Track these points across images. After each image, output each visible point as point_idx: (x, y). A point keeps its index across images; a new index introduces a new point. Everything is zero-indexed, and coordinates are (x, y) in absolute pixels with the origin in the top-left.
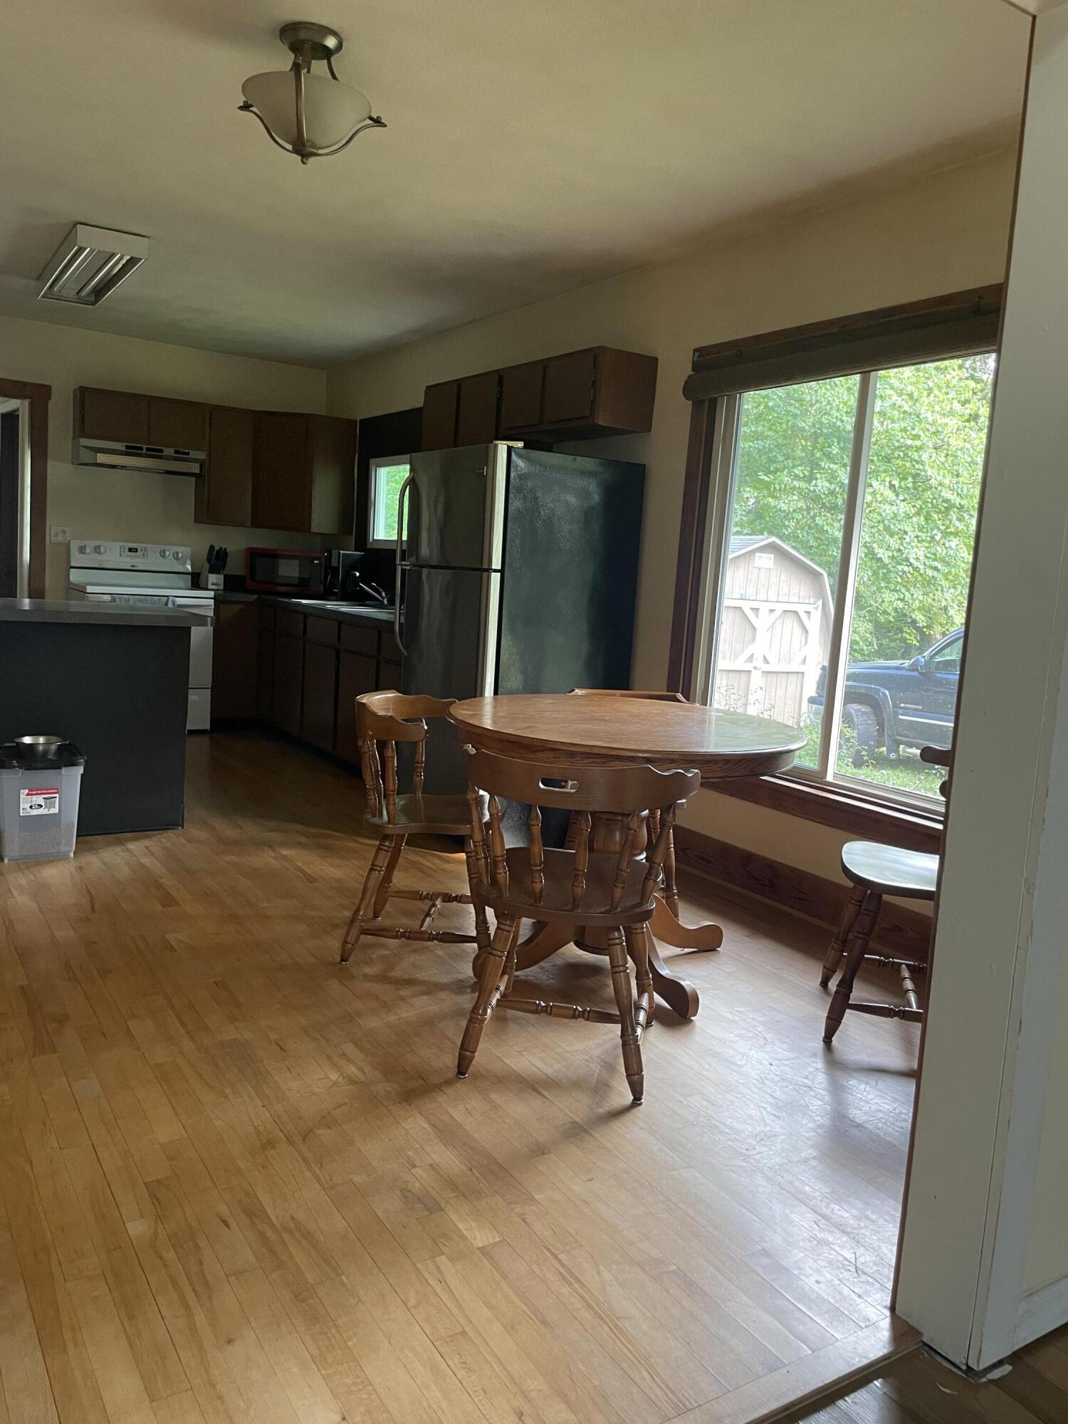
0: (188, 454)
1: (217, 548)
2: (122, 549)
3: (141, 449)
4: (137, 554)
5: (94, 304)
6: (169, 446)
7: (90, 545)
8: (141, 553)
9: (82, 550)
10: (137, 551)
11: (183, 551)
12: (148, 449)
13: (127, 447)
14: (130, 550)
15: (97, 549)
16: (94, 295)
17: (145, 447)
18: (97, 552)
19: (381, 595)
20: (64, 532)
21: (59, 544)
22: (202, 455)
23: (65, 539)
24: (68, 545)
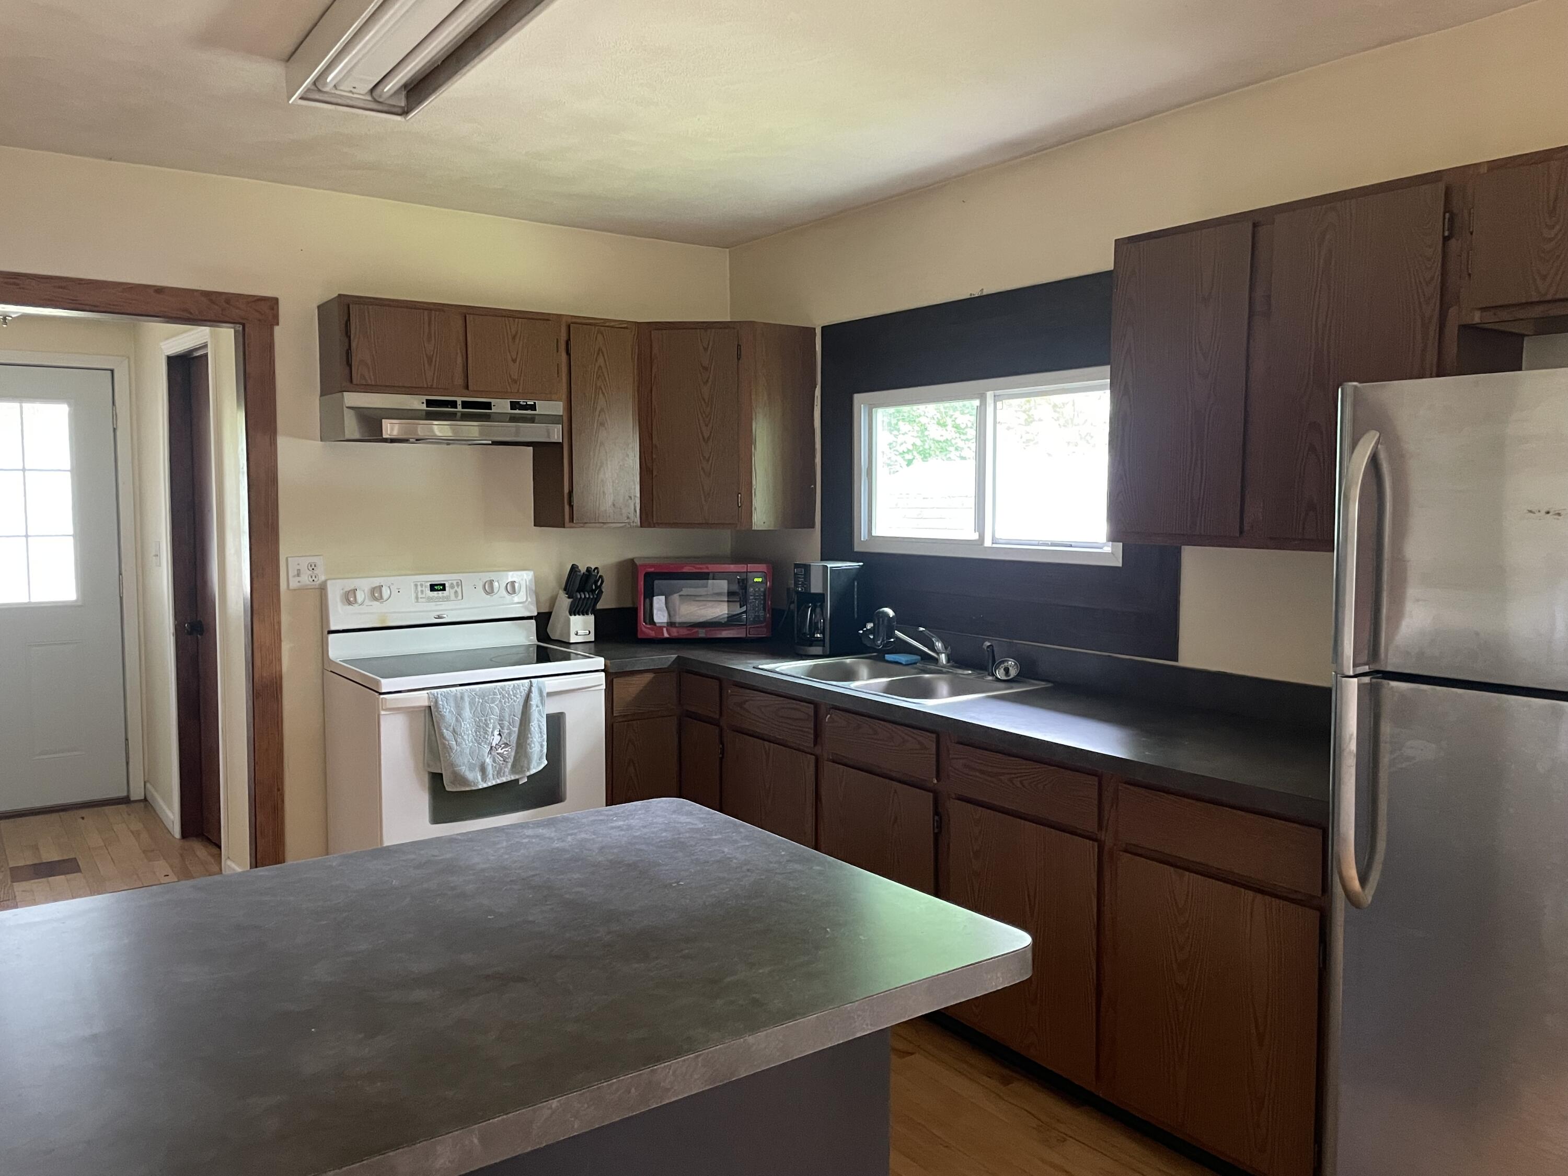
0: (533, 407)
1: (583, 569)
2: (419, 588)
3: (454, 404)
4: (445, 593)
5: (405, 112)
6: (501, 395)
7: (364, 585)
8: (453, 591)
9: (349, 598)
10: (444, 589)
11: (524, 578)
12: (465, 405)
13: (429, 403)
14: (433, 588)
15: (376, 594)
16: (404, 93)
17: (459, 400)
18: (376, 599)
19: (932, 648)
20: (313, 567)
21: (302, 589)
22: (556, 408)
23: (315, 580)
24: (322, 590)
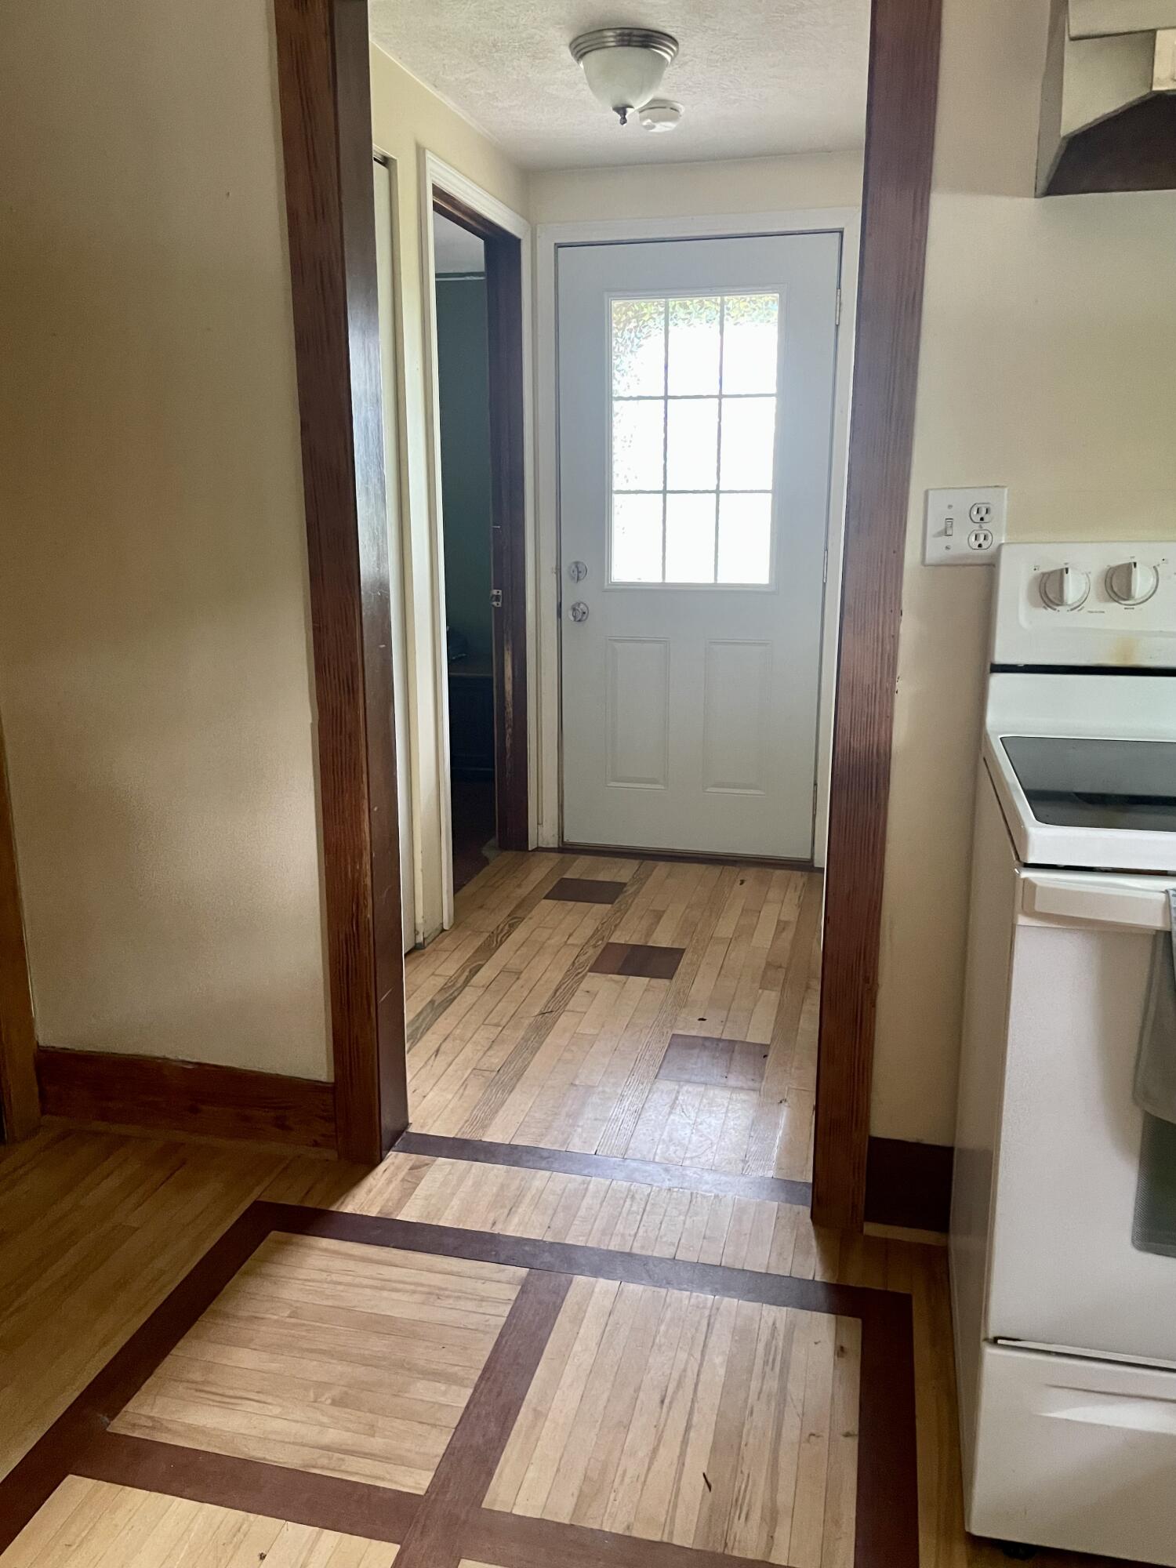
7: (1087, 561)
9: (1047, 589)
15: (1117, 584)
18: (1115, 597)
20: (983, 514)
21: (951, 565)
23: (985, 545)
24: (991, 566)
